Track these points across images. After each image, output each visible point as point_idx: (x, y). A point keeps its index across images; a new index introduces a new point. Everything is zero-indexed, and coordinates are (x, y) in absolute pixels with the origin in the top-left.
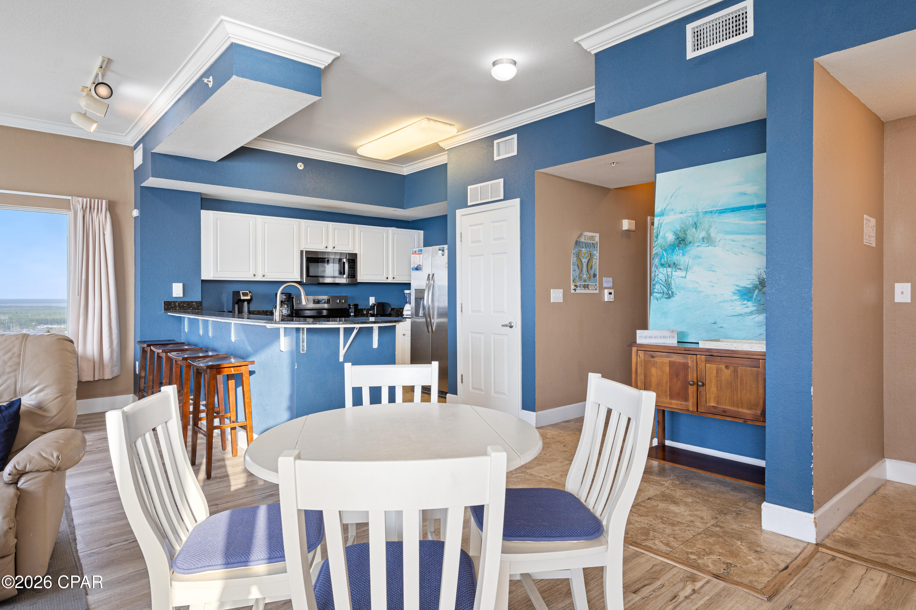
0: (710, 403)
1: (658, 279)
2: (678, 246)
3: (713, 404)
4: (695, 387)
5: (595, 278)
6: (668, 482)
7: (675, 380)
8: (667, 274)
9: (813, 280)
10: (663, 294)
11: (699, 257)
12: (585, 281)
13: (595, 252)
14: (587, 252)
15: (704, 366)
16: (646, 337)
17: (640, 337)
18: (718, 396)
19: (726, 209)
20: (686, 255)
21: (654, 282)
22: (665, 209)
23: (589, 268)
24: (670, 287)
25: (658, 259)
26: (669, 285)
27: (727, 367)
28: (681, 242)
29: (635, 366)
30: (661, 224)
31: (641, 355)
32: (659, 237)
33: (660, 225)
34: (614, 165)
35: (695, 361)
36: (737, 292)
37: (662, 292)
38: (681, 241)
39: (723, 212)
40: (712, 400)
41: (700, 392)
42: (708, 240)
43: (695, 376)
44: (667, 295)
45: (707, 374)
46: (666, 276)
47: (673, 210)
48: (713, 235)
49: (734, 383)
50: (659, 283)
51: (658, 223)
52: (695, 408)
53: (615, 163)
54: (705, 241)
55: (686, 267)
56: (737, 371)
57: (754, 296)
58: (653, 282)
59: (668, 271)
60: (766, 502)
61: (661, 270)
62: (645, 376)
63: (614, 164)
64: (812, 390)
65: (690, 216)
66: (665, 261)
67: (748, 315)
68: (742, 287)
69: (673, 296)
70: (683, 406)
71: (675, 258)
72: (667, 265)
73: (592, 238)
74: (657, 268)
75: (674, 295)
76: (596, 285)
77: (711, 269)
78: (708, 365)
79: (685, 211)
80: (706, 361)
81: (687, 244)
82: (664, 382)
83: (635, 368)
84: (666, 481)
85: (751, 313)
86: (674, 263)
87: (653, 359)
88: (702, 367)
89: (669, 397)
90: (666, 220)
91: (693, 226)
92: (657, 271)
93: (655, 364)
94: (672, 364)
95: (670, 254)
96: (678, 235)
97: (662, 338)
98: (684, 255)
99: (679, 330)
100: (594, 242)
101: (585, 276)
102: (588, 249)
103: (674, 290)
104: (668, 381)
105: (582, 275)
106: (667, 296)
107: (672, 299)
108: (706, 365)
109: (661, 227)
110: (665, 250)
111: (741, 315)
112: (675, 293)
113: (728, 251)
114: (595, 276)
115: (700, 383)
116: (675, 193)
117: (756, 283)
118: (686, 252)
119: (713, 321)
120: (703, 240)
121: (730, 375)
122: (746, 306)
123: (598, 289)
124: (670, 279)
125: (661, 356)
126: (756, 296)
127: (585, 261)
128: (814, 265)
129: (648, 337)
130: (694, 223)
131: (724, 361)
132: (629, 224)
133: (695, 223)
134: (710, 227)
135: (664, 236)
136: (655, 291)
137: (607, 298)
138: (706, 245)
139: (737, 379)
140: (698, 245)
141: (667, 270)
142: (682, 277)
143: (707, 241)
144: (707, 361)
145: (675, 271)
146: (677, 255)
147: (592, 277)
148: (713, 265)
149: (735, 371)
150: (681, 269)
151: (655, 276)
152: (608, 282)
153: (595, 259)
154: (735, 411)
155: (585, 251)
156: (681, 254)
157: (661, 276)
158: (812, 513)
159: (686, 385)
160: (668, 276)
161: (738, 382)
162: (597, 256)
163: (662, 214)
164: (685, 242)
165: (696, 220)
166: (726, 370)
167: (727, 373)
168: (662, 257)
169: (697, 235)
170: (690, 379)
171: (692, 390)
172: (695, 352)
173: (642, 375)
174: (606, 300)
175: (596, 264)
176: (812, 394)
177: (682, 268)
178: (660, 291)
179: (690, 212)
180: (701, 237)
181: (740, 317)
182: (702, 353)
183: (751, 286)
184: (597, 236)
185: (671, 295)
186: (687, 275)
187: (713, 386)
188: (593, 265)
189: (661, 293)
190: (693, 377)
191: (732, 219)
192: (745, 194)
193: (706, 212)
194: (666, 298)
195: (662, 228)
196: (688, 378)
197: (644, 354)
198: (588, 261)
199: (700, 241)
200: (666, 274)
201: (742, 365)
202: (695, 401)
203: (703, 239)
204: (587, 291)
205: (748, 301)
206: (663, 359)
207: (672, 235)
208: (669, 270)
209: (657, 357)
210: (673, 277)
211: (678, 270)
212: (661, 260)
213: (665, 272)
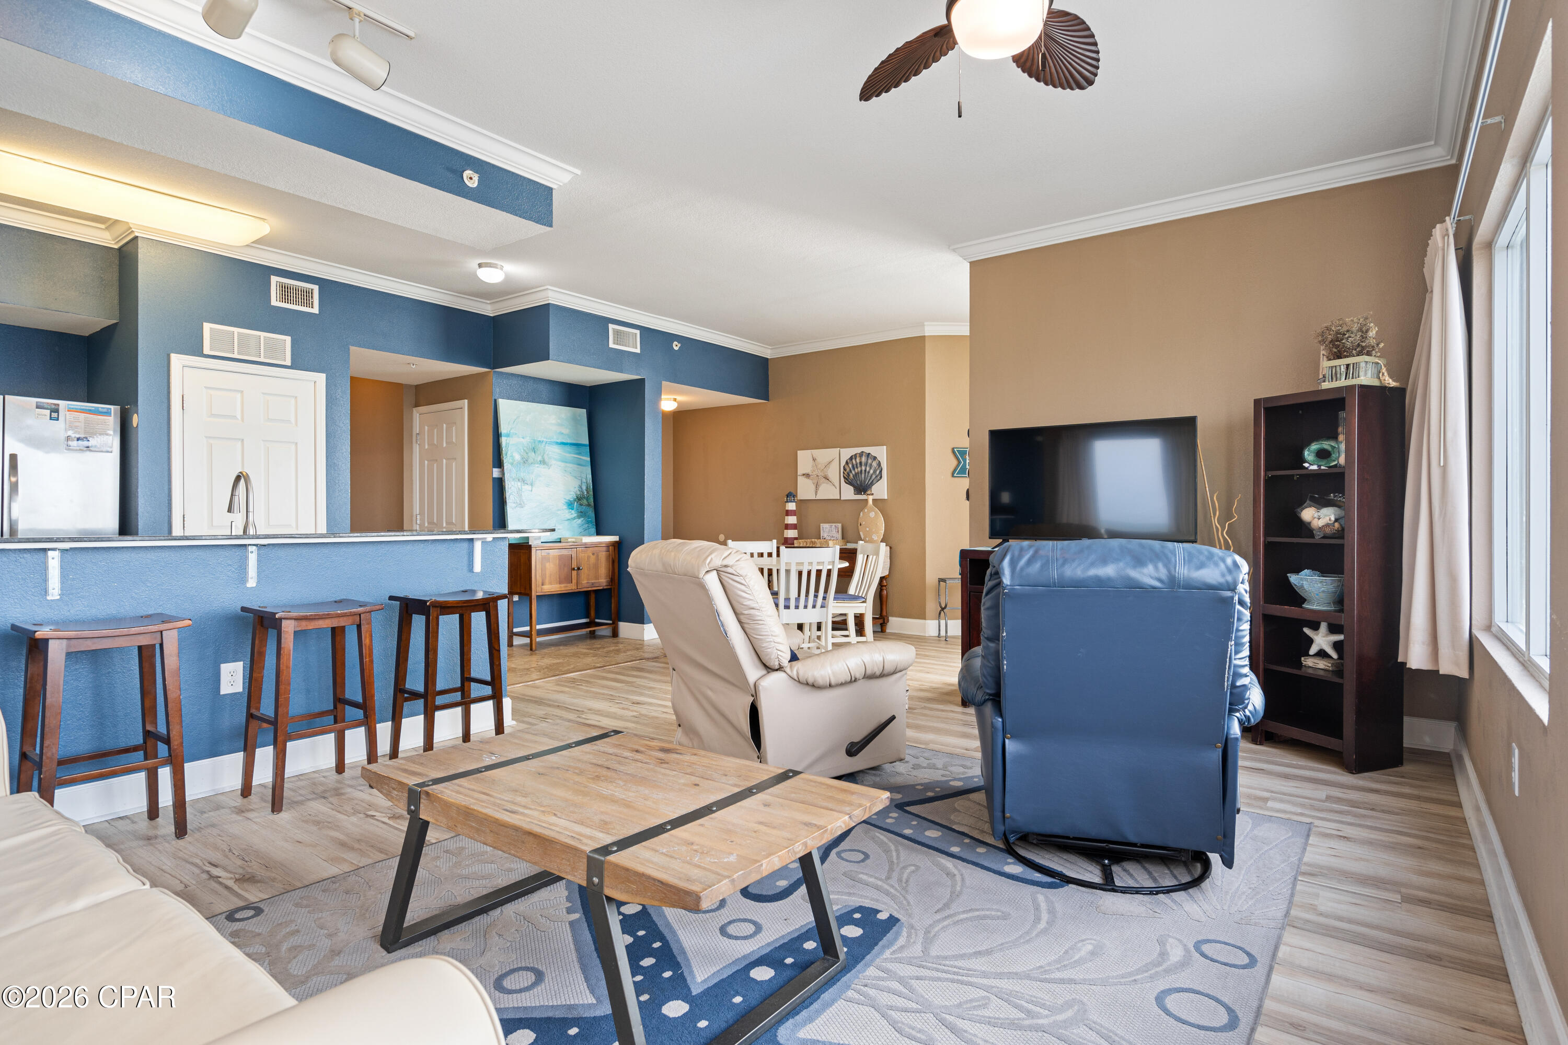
0: (584, 581)
1: (512, 491)
2: (524, 465)
3: (586, 581)
4: (576, 571)
7: (563, 569)
10: (517, 504)
11: (539, 475)
15: (581, 556)
18: (588, 575)
19: (552, 442)
20: (530, 473)
21: (509, 494)
22: (510, 432)
26: (520, 496)
27: (593, 554)
28: (525, 462)
31: (539, 554)
32: (508, 455)
33: (507, 444)
35: (576, 553)
36: (564, 505)
38: (525, 460)
39: (551, 444)
40: (585, 578)
41: (579, 574)
43: (575, 564)
44: (520, 505)
45: (582, 561)
46: (517, 488)
47: (516, 434)
48: (546, 460)
49: (597, 564)
50: (513, 494)
51: (505, 443)
52: (576, 587)
55: (531, 483)
56: (598, 556)
59: (518, 485)
61: (513, 483)
62: (542, 570)
65: (529, 442)
66: (515, 476)
68: (567, 500)
70: (569, 587)
71: (522, 475)
72: (517, 480)
74: (510, 482)
75: (525, 505)
77: (547, 484)
79: (525, 438)
81: (530, 465)
82: (555, 572)
85: (574, 519)
86: (522, 479)
87: (548, 556)
88: (579, 557)
89: (559, 583)
90: (512, 441)
91: (532, 450)
92: (510, 484)
93: (549, 559)
94: (561, 557)
95: (517, 471)
96: (522, 455)
98: (528, 473)
103: (524, 501)
104: (558, 570)
108: (582, 554)
109: (508, 446)
110: (515, 467)
111: (568, 520)
112: (525, 503)
113: (556, 473)
116: (512, 419)
117: (575, 498)
118: (530, 471)
120: (540, 463)
121: (595, 559)
122: (571, 513)
124: (520, 491)
126: (576, 507)
130: (532, 448)
131: (592, 550)
134: (543, 453)
135: (512, 454)
136: (511, 501)
138: (542, 466)
139: (598, 561)
140: (536, 465)
142: (529, 491)
143: (542, 463)
144: (583, 552)
145: (523, 486)
146: (524, 472)
148: (547, 482)
150: (527, 484)
151: (509, 488)
154: (598, 582)
156: (526, 472)
157: (513, 488)
159: (570, 571)
160: (519, 489)
163: (508, 436)
164: (528, 462)
165: (533, 445)
166: (592, 556)
167: (593, 558)
168: (513, 473)
169: (535, 458)
171: (574, 574)
173: (539, 570)
177: (529, 483)
178: (514, 501)
179: (528, 438)
180: (538, 460)
182: (580, 546)
183: (573, 499)
185: (523, 505)
186: (532, 489)
187: (586, 568)
191: (557, 449)
192: (563, 433)
193: (540, 442)
194: (520, 507)
195: (510, 448)
196: (572, 566)
197: (542, 553)
199: (538, 463)
201: (601, 551)
202: (576, 581)
203: (540, 461)
205: (571, 510)
207: (517, 455)
208: (519, 483)
210: (522, 490)
212: (511, 475)
213: (516, 485)
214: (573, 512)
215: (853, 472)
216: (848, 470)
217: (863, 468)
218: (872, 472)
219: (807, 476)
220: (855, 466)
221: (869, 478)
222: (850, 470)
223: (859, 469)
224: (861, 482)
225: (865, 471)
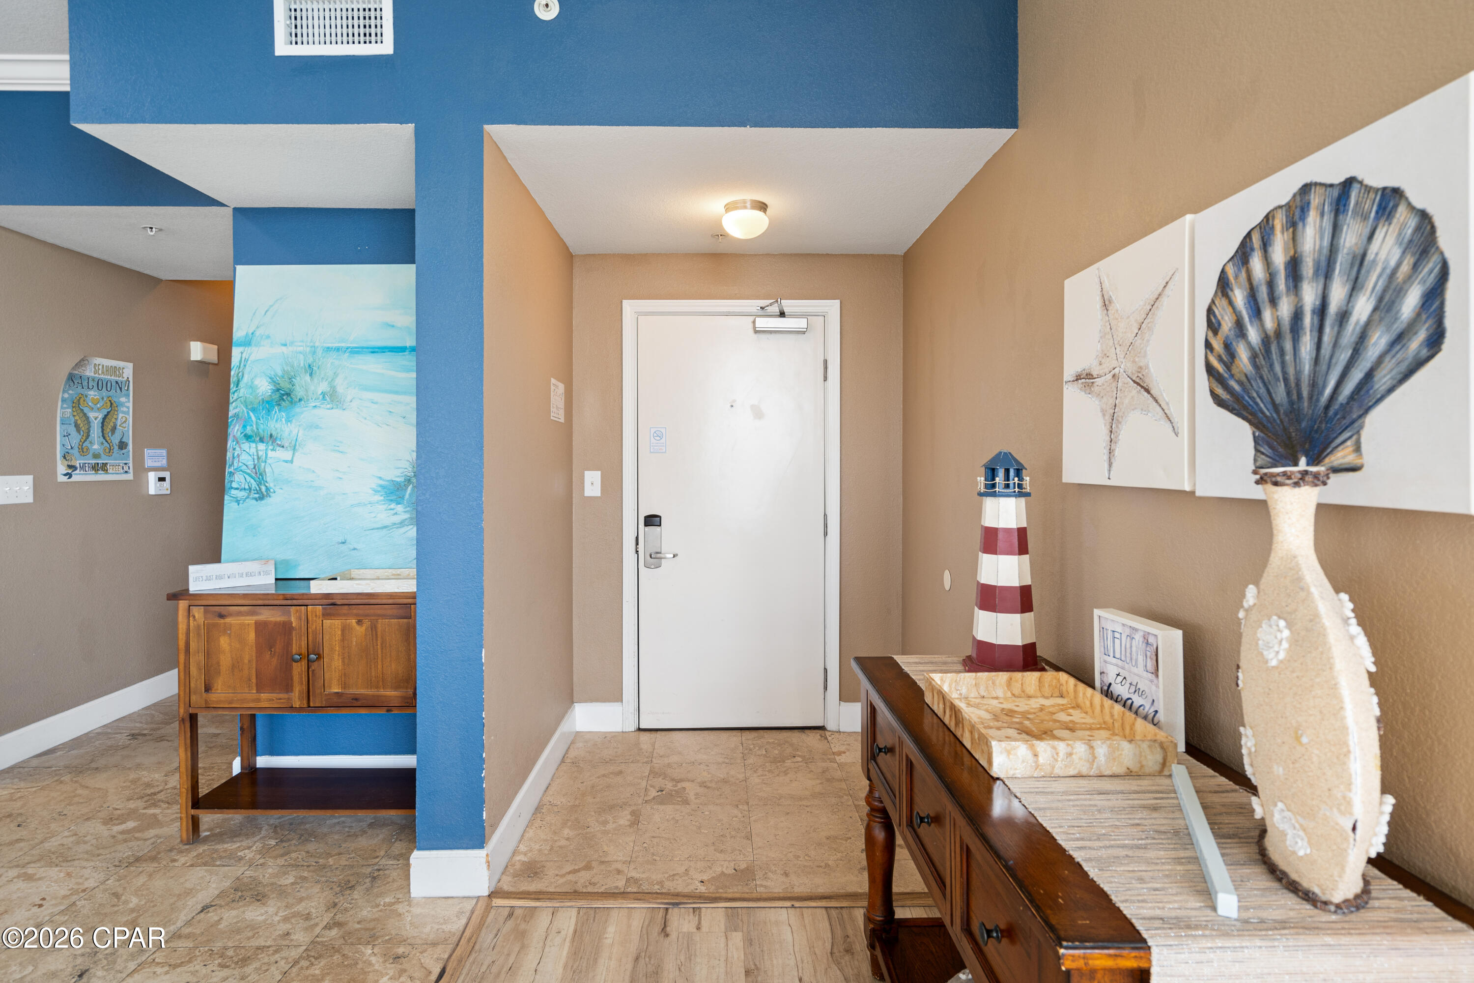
0: (330, 687)
1: (240, 464)
2: (279, 405)
3: (336, 689)
4: (304, 663)
5: (124, 451)
6: (254, 848)
7: (267, 656)
8: (258, 455)
9: (484, 480)
10: (250, 492)
11: (317, 427)
12: (96, 456)
13: (123, 399)
14: (103, 398)
15: (321, 625)
16: (209, 579)
17: (196, 579)
18: (345, 674)
19: (363, 348)
20: (294, 421)
21: (232, 469)
22: (253, 334)
23: (108, 430)
24: (263, 479)
25: (239, 426)
26: (261, 474)
27: (359, 622)
28: (284, 397)
29: (184, 639)
30: (246, 360)
31: (197, 617)
32: (241, 385)
33: (244, 362)
34: (152, 234)
35: (304, 617)
36: (379, 489)
37: (247, 487)
38: (283, 395)
39: (358, 353)
40: (335, 682)
41: (313, 671)
42: (332, 397)
43: (304, 644)
44: (258, 493)
45: (326, 637)
46: (256, 457)
47: (268, 337)
48: (340, 389)
49: (372, 649)
50: (241, 471)
51: (239, 358)
52: (305, 702)
53: (154, 229)
54: (328, 399)
55: (293, 443)
56: (376, 628)
57: (407, 496)
58: (229, 468)
59: (259, 448)
60: (418, 850)
61: (246, 446)
62: (208, 654)
63: (152, 231)
64: (483, 655)
65: (300, 353)
66: (252, 431)
67: (397, 528)
68: (388, 481)
69: (268, 495)
70: (282, 701)
71: (272, 426)
72: (258, 439)
73: (115, 370)
74: (238, 442)
75: (271, 494)
76: (126, 464)
77: (337, 448)
78: (327, 622)
79: (292, 343)
80: (323, 615)
81: (296, 402)
82: (246, 661)
83: (184, 641)
84: (249, 848)
85: (402, 524)
86: (271, 436)
87: (222, 621)
88: (316, 628)
89: (255, 688)
90: (255, 353)
91: (306, 372)
92: (238, 449)
93: (226, 629)
94: (260, 627)
95: (263, 418)
96: (279, 384)
97: (244, 576)
98: (289, 421)
99: (280, 557)
100: (121, 379)
101: (96, 447)
102: (104, 393)
103: (271, 485)
104: (254, 658)
105: (89, 445)
106: (257, 496)
107: (267, 501)
108: (324, 621)
109: (245, 366)
110: (254, 410)
111: (385, 527)
112: (272, 490)
113: (366, 419)
114: (122, 445)
115: (313, 656)
116: (271, 306)
117: (409, 474)
118: (293, 416)
119: (341, 539)
120: (324, 397)
121: (366, 635)
122: (395, 511)
123: (131, 470)
124: (263, 464)
125: (240, 614)
126: (410, 495)
127: (95, 417)
128: (485, 455)
129: (214, 577)
130: (307, 367)
131: (355, 611)
132: (205, 350)
133: (309, 366)
134: (336, 374)
135: (252, 383)
136: (234, 485)
137: (153, 487)
138: (328, 406)
139: (377, 640)
140: (314, 405)
141: (257, 447)
142: (286, 462)
143: (330, 399)
144: (326, 615)
145: (272, 450)
146: (276, 421)
147: (116, 448)
148: (341, 442)
149: (373, 627)
150: (283, 447)
151: (234, 458)
152: (155, 457)
153: (123, 412)
154: (373, 696)
155: (95, 395)
156: (284, 419)
157: (244, 457)
158: (483, 847)
159: (288, 660)
160: (258, 458)
161: (377, 645)
162: (128, 408)
163: (247, 342)
164: (291, 398)
165: (310, 360)
166: (358, 628)
167: (360, 631)
168: (246, 422)
169: (313, 388)
170: (294, 651)
171: (298, 670)
172: (304, 601)
173: (200, 654)
174: (152, 491)
175: (125, 422)
176: (483, 661)
177: (286, 445)
178: (243, 486)
179: (300, 344)
180: (320, 392)
181: (384, 531)
182: (317, 602)
183: (402, 479)
184: (128, 370)
185: (265, 493)
186: (295, 458)
187: (336, 657)
188: (119, 423)
189: (245, 489)
190: (300, 647)
191: (374, 366)
192: (393, 326)
193: (329, 349)
194: (256, 499)
195: (248, 369)
196: (292, 649)
197: (205, 612)
198: (106, 416)
199: (318, 399)
200: (255, 454)
201: (384, 616)
202: (305, 688)
203: (324, 394)
204: (101, 477)
205: (398, 503)
206: (243, 618)
207: (267, 383)
208: (262, 446)
209: (230, 615)
210: (268, 461)
211: (278, 448)
212: (245, 427)
213: (253, 450)
214: (400, 508)
215: (1253, 335)
216: (1227, 324)
217: (1309, 295)
218: (1363, 308)
219: (1085, 378)
220: (1263, 293)
221: (1344, 356)
222: (1239, 325)
223: (1285, 308)
224: (1293, 389)
225: (1321, 310)
